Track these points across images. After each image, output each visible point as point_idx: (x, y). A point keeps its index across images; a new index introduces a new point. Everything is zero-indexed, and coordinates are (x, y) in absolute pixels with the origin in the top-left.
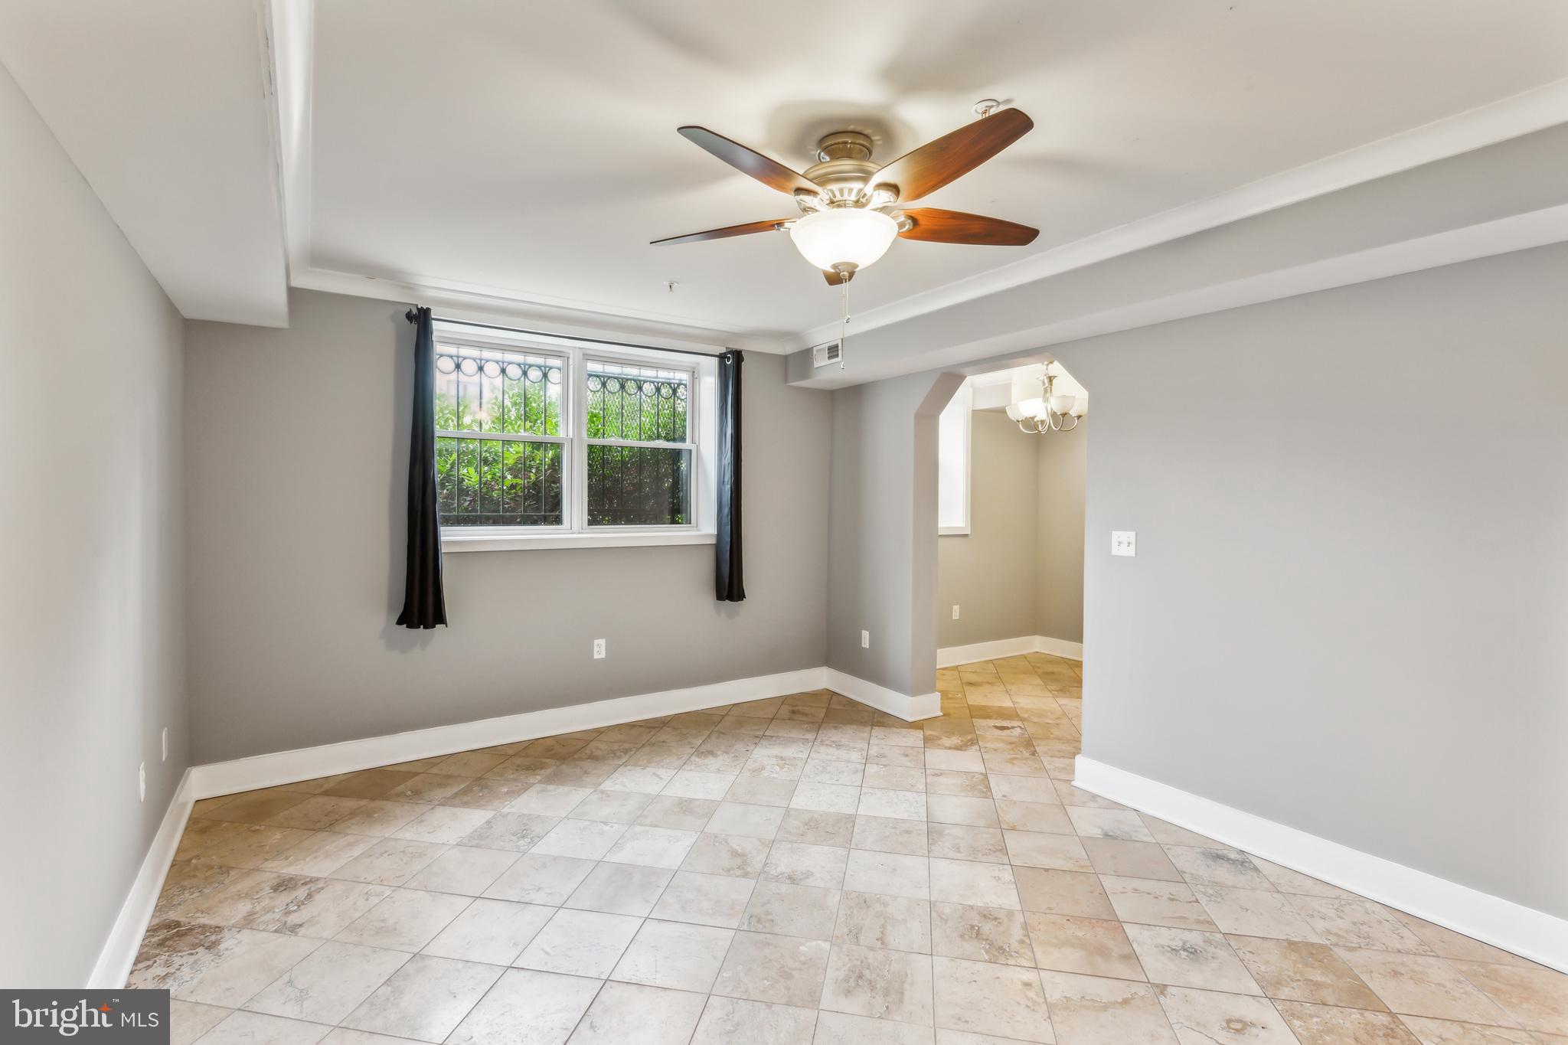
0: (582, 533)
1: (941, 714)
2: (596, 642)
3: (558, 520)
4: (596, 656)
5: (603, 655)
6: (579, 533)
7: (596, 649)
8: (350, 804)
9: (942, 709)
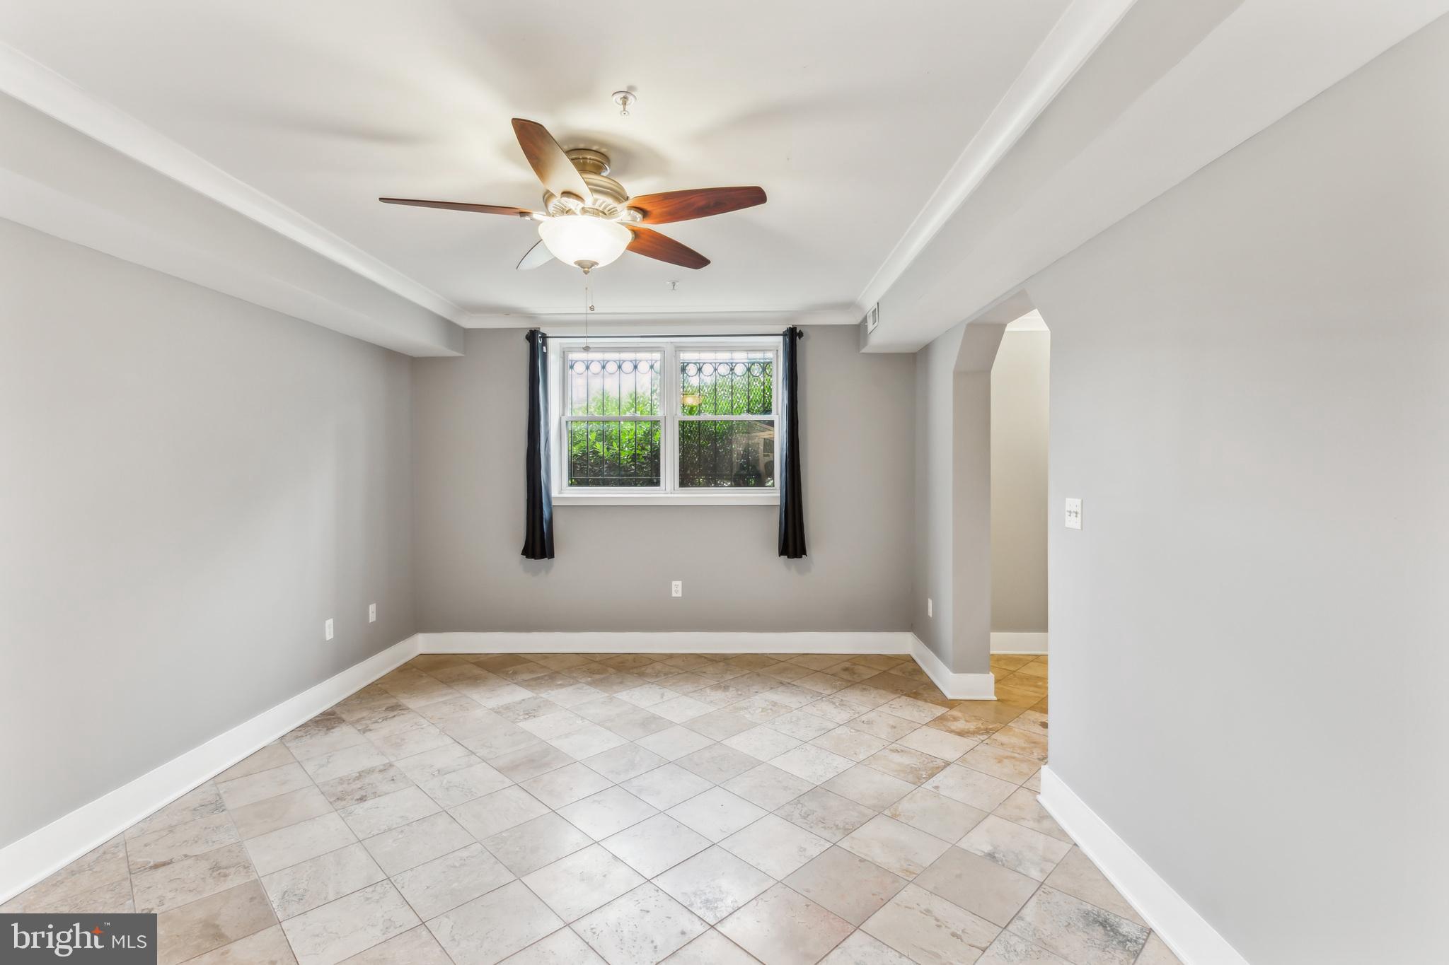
0: (674, 493)
1: (995, 698)
2: (674, 583)
3: (657, 484)
4: (674, 595)
5: (680, 595)
6: (671, 493)
7: (674, 589)
8: (477, 671)
9: (996, 693)
